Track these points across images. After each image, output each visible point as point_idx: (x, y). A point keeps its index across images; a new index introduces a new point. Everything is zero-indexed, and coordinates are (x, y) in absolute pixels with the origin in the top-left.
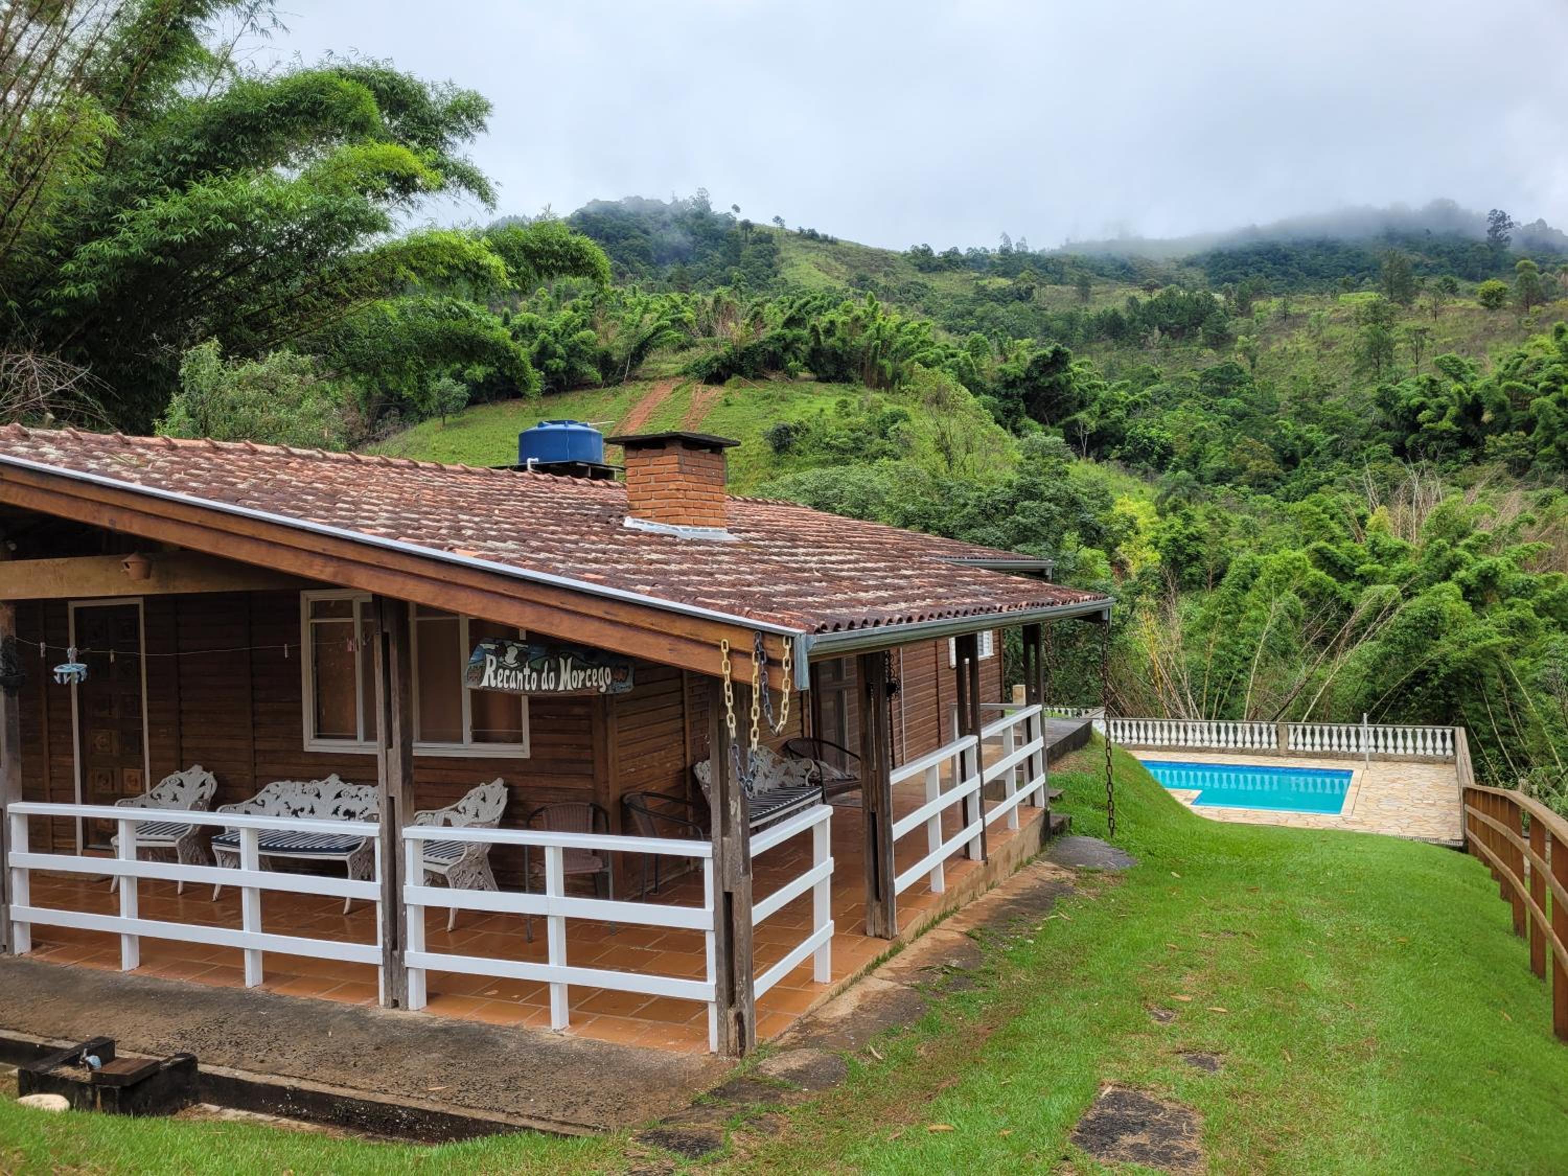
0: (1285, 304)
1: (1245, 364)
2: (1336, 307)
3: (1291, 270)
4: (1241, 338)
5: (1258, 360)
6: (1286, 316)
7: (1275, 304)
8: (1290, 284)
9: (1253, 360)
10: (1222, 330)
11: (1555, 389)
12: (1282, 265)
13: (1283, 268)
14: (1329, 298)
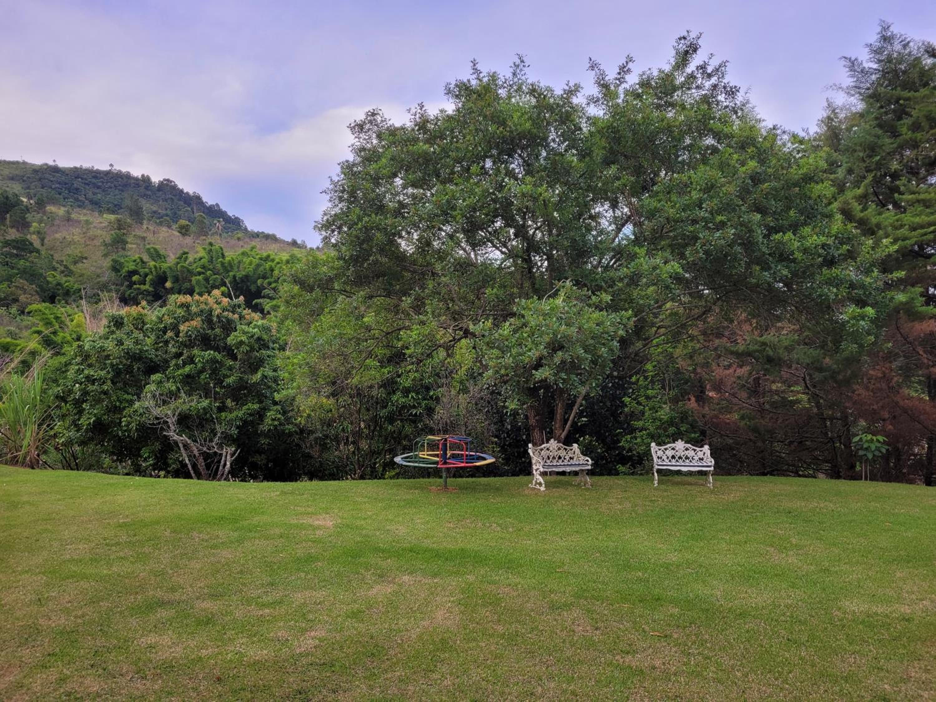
0: (68, 212)
1: (37, 243)
2: (101, 220)
3: (80, 198)
4: (34, 224)
5: (46, 241)
6: (69, 220)
7: (61, 211)
8: (79, 206)
9: (42, 240)
10: (24, 218)
11: (203, 273)
12: (74, 193)
13: (76, 196)
14: (97, 215)
